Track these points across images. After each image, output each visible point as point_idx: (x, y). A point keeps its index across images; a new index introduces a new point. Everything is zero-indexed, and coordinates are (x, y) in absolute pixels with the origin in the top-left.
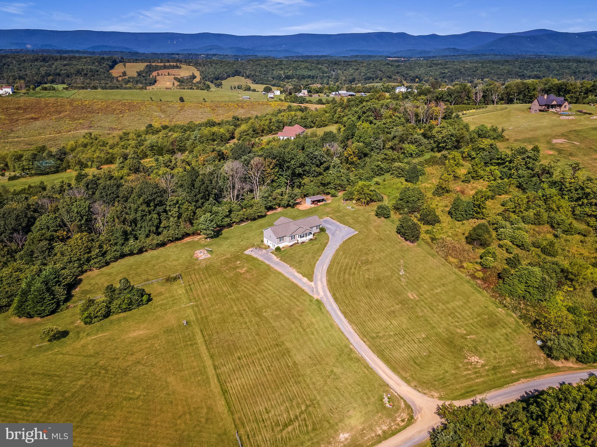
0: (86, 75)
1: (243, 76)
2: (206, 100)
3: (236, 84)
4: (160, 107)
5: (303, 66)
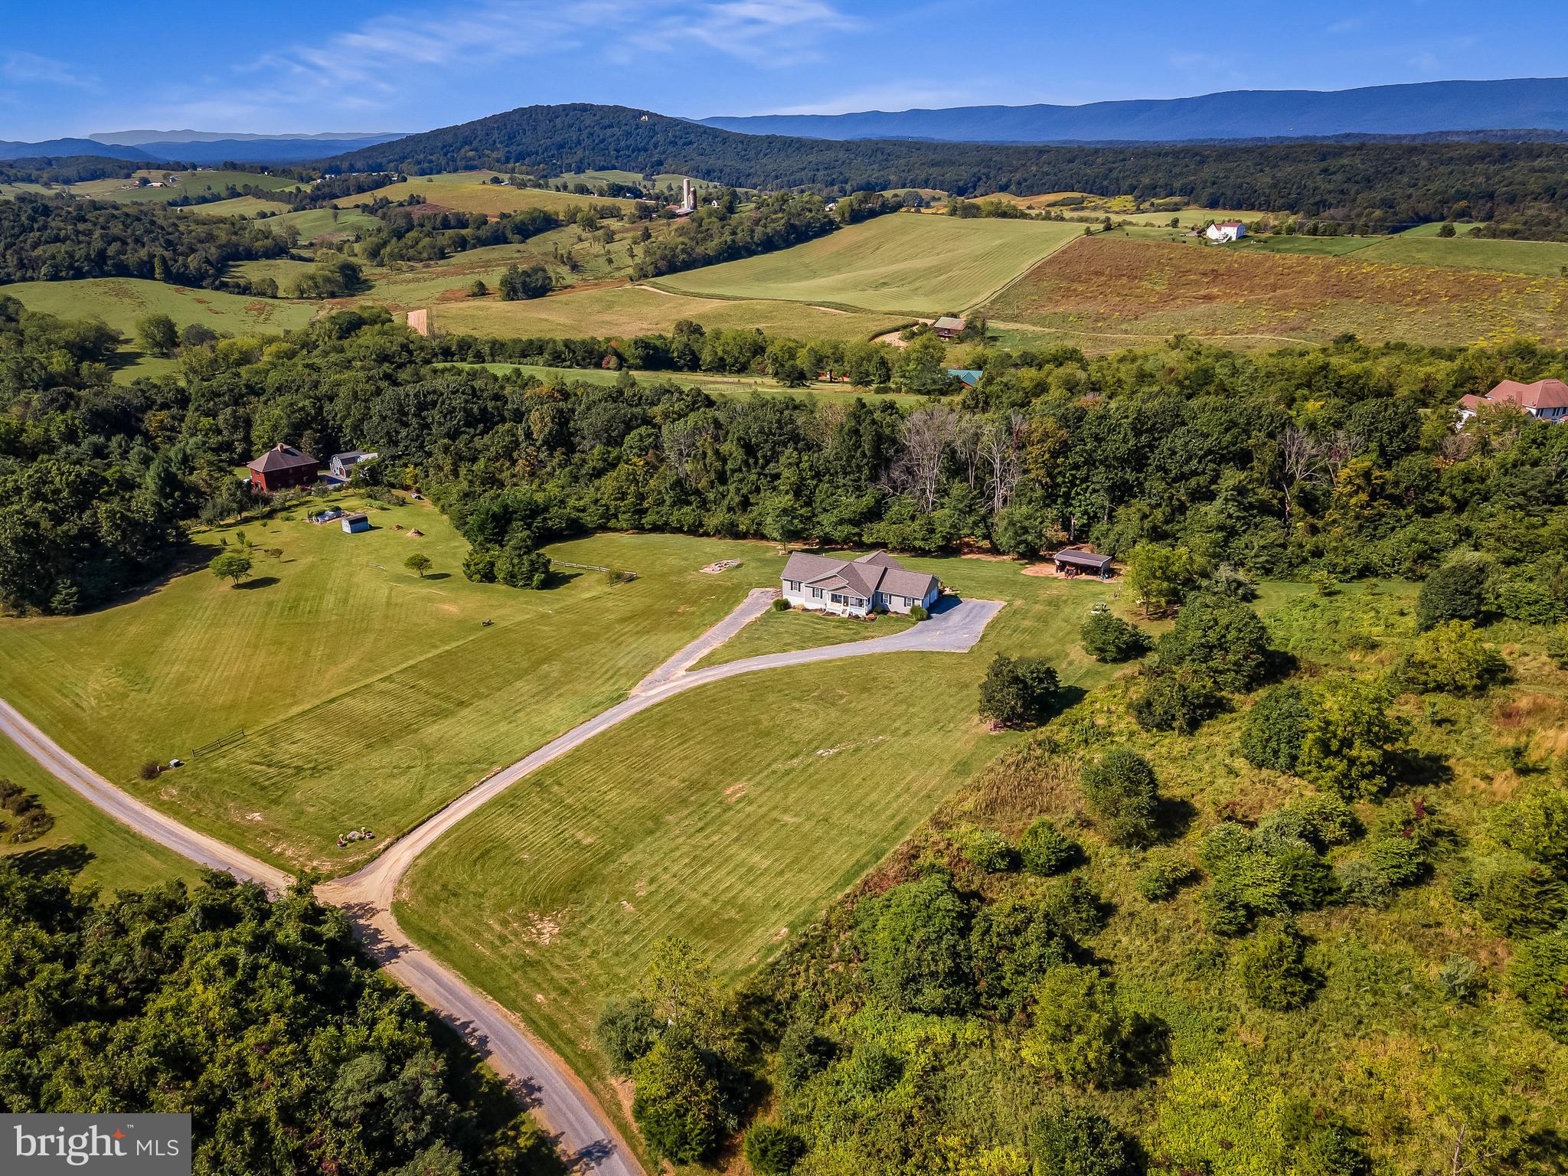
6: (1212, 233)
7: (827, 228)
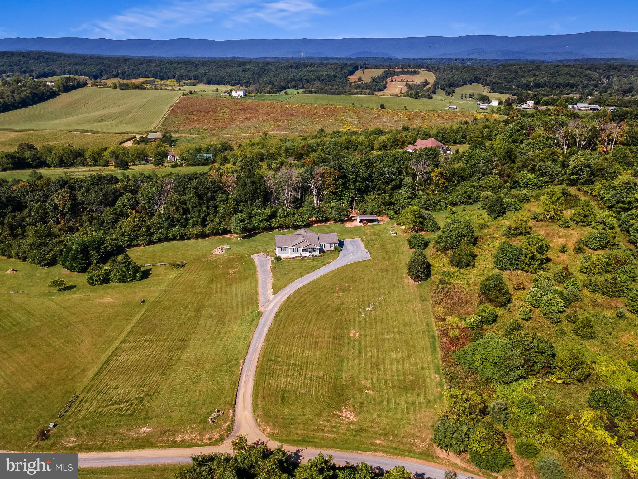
0: (323, 80)
1: (482, 84)
2: (408, 108)
3: (470, 92)
4: (358, 113)
5: (565, 72)
6: (234, 94)
7: (52, 95)
